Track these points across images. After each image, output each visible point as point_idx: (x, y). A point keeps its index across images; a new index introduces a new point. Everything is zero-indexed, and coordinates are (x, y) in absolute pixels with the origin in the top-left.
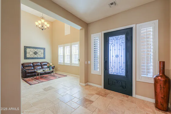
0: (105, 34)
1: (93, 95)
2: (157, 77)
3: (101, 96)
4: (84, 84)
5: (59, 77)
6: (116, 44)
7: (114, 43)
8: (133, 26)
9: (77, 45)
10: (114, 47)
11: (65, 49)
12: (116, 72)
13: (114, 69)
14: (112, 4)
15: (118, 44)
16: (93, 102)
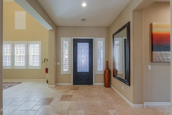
0: (74, 40)
1: (68, 91)
2: (105, 70)
3: (75, 91)
4: (54, 86)
5: (10, 86)
6: (82, 49)
7: (81, 48)
8: (94, 38)
9: (38, 45)
10: (81, 51)
11: (16, 47)
12: (82, 70)
13: (81, 68)
14: (84, 20)
15: (84, 49)
16: (72, 95)
